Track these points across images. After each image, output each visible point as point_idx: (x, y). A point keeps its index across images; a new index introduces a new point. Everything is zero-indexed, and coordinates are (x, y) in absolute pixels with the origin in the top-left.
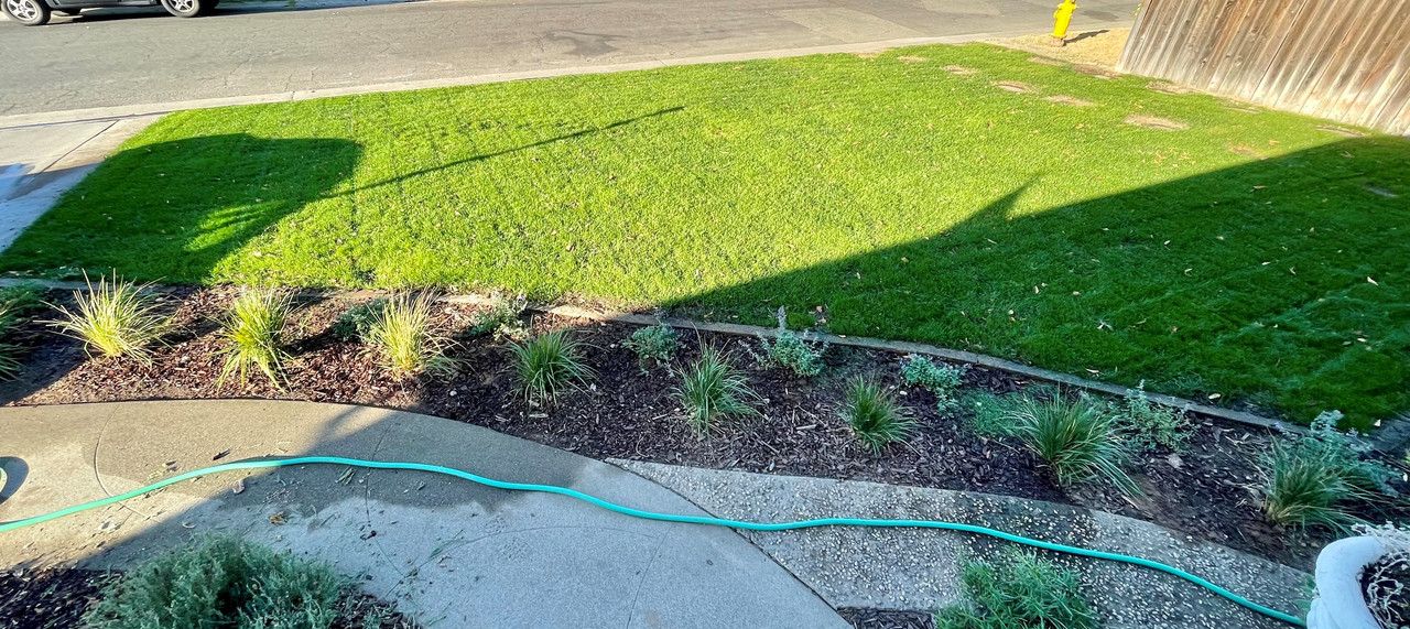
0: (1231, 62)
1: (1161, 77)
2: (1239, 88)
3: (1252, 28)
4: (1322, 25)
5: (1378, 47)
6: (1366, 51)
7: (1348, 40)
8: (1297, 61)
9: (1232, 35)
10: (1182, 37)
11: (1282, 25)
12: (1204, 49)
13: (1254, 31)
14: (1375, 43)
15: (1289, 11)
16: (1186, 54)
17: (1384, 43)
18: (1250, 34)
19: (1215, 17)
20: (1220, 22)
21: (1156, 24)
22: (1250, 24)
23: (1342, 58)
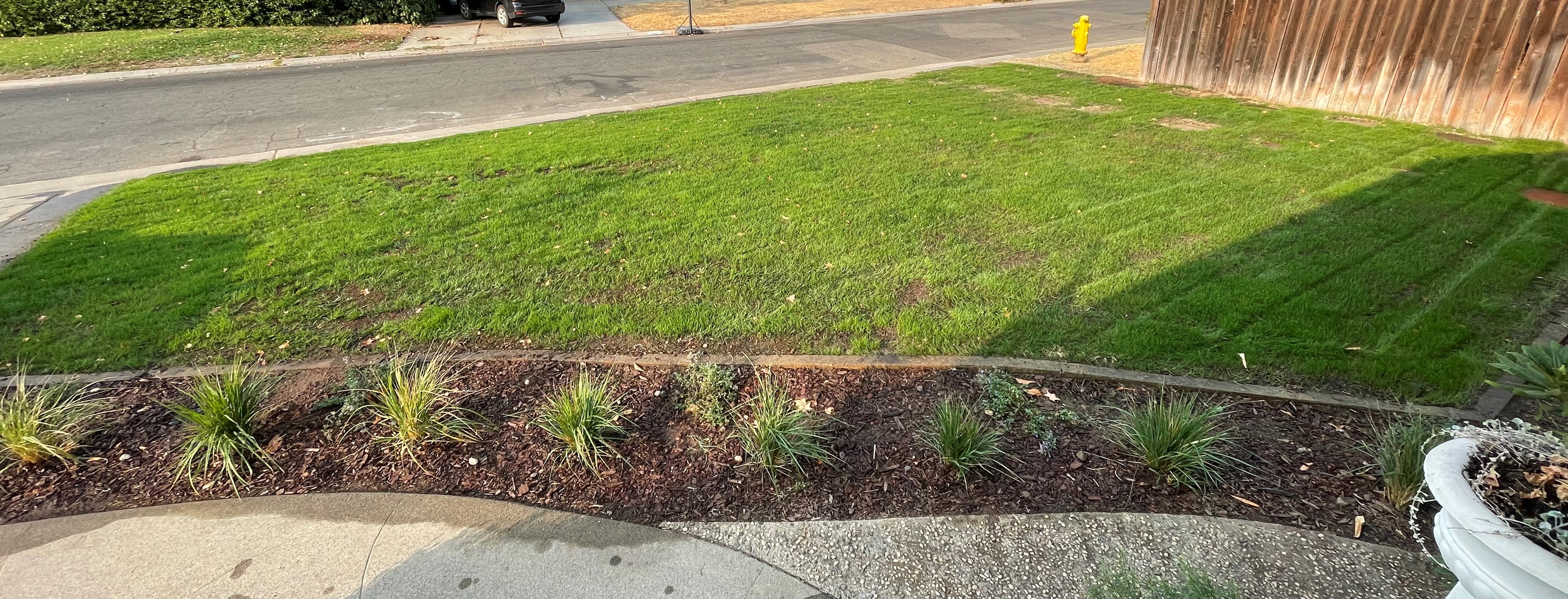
0: (1241, 66)
1: (1182, 84)
2: (1255, 88)
3: (1251, 35)
4: (1314, 28)
5: (1366, 42)
6: (1357, 48)
7: (1338, 39)
8: (1299, 62)
9: (1235, 41)
10: (1192, 47)
11: (1277, 29)
12: (1214, 56)
13: (1254, 37)
14: (1362, 40)
15: (1280, 18)
16: (1200, 62)
17: (1370, 41)
18: (1251, 39)
19: (1216, 27)
20: (1222, 31)
21: (1166, 36)
22: (1249, 31)
23: (1337, 55)
